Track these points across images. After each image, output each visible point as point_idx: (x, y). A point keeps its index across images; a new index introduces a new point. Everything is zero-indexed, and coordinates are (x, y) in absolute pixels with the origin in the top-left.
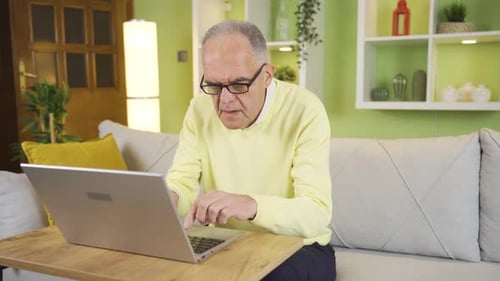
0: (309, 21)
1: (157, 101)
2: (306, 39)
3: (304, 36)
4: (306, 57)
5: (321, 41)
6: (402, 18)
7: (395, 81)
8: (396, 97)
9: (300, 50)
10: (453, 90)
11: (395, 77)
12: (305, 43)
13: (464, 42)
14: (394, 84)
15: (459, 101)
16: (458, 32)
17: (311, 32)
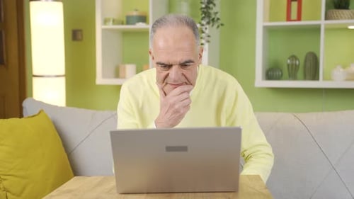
0: (211, 6)
1: (63, 80)
2: (208, 23)
3: (207, 20)
4: (209, 39)
5: (222, 25)
6: (294, 5)
7: (289, 61)
8: (289, 76)
9: (203, 32)
10: (341, 70)
11: (289, 59)
12: (207, 26)
13: (350, 27)
14: (288, 65)
15: (347, 80)
16: (345, 18)
17: (213, 16)
